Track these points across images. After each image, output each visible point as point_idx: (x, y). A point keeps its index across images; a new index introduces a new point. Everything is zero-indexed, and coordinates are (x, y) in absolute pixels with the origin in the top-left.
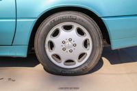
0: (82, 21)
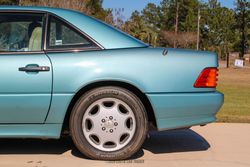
0: (125, 97)
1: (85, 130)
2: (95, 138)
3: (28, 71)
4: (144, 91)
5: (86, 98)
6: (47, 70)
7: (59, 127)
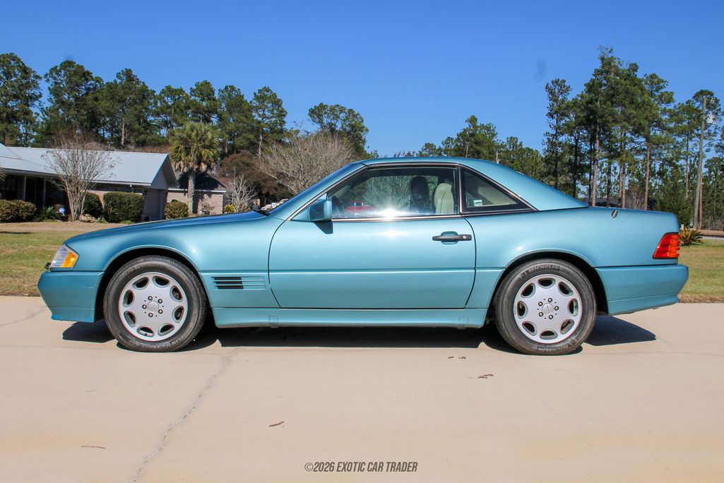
0: (568, 273)
1: (516, 316)
2: (530, 327)
3: (444, 241)
4: (592, 265)
5: (518, 275)
6: (469, 238)
7: (484, 312)
